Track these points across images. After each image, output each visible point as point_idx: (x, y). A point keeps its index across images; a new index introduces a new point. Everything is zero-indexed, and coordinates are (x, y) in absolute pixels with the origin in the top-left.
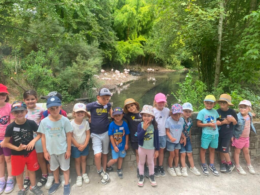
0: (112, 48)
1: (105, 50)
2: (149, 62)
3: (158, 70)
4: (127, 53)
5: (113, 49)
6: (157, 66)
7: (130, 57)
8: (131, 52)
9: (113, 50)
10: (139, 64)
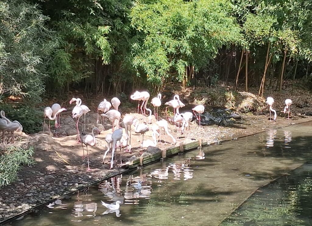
0: (114, 17)
1: (84, 24)
2: (268, 74)
3: (301, 103)
4: (176, 37)
5: (118, 21)
6: (298, 87)
7: (189, 52)
8: (190, 33)
9: (116, 24)
10: (228, 81)
